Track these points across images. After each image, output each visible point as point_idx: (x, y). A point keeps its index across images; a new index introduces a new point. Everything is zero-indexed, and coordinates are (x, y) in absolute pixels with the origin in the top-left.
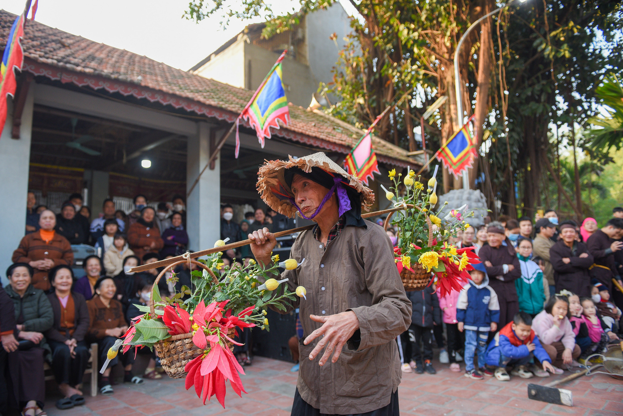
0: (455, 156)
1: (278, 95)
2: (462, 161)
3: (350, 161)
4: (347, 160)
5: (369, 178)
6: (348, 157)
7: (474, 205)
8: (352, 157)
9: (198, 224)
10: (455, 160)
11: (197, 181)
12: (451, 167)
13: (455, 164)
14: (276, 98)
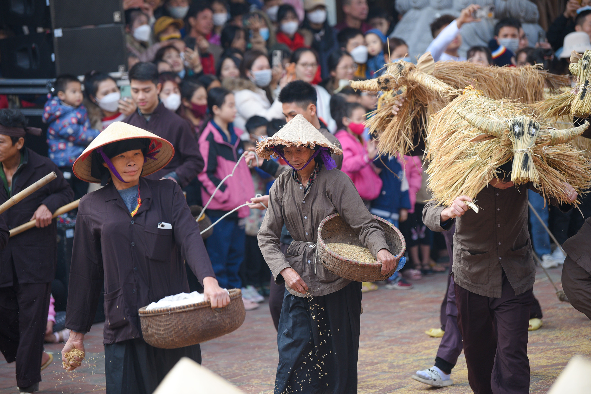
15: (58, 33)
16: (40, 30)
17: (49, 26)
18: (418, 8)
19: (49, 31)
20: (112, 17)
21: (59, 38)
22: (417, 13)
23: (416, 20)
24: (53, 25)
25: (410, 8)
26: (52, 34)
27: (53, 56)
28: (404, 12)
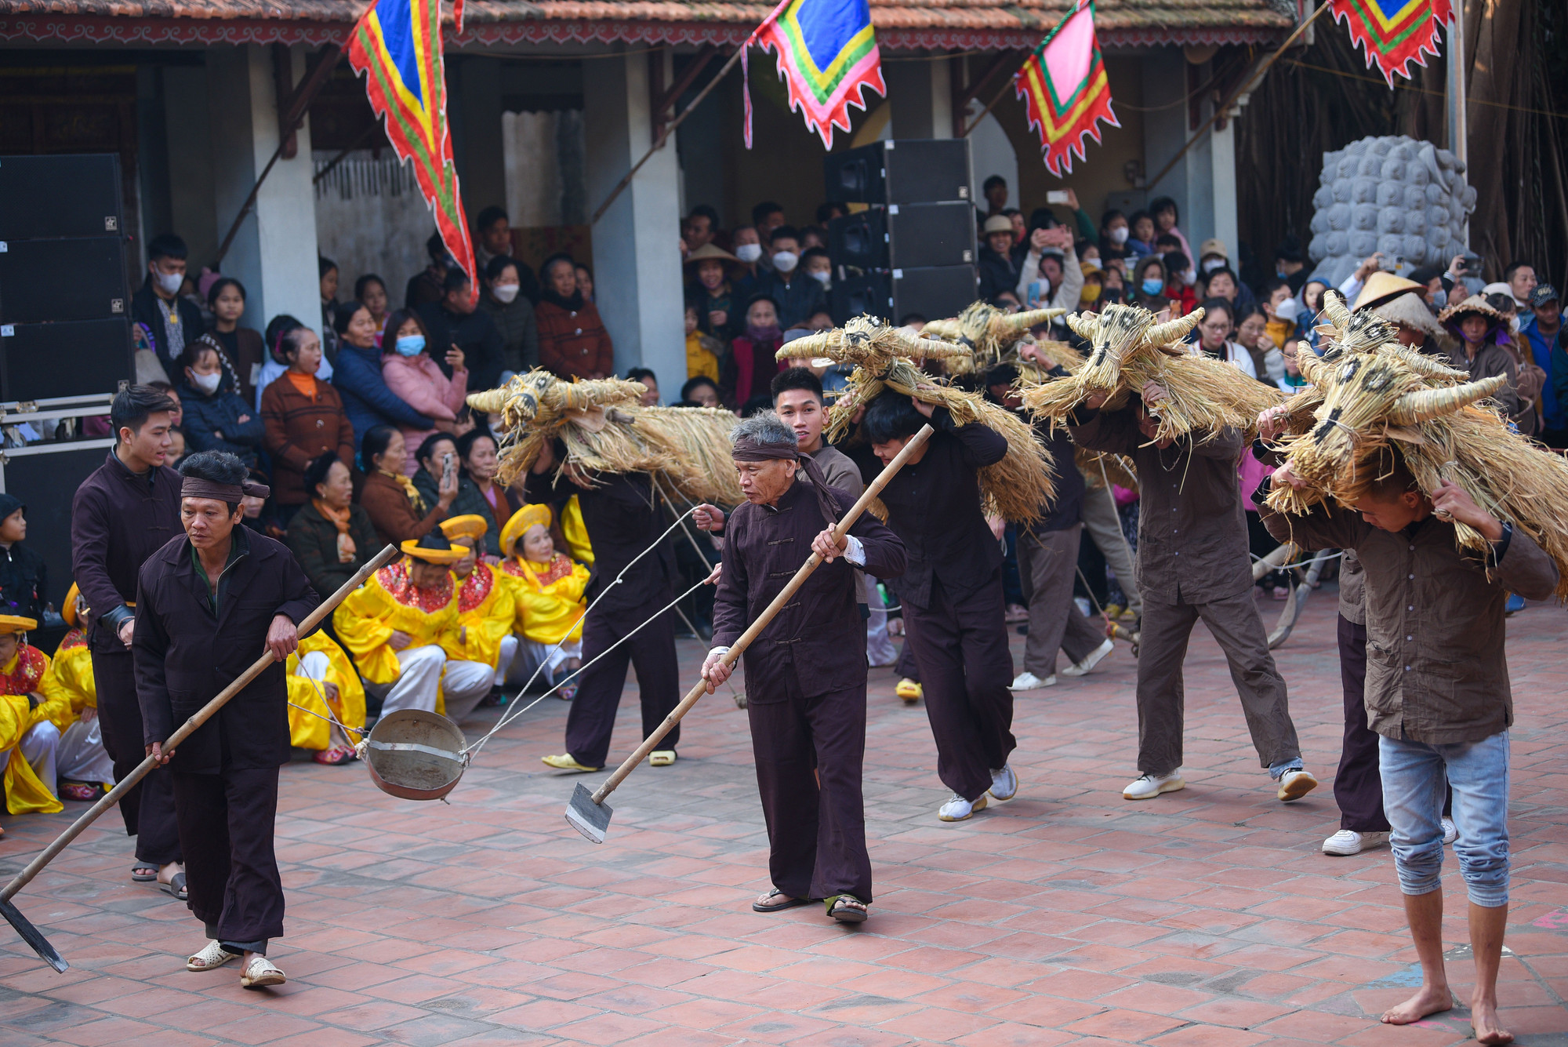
0: (1389, 13)
1: (857, 24)
2: (1412, 29)
3: (1033, 76)
4: (1025, 74)
5: (1086, 137)
6: (1027, 65)
7: (1413, 193)
8: (1041, 65)
9: (635, 298)
10: (1388, 25)
11: (625, 183)
12: (1372, 45)
13: (1387, 38)
14: (855, 31)
15: (898, 274)
16: (878, 270)
17: (886, 264)
18: (1335, 256)
19: (887, 271)
20: (962, 256)
21: (899, 280)
22: (1334, 261)
23: (1332, 269)
24: (892, 265)
25: (1325, 255)
26: (890, 275)
27: (891, 301)
28: (1319, 260)
